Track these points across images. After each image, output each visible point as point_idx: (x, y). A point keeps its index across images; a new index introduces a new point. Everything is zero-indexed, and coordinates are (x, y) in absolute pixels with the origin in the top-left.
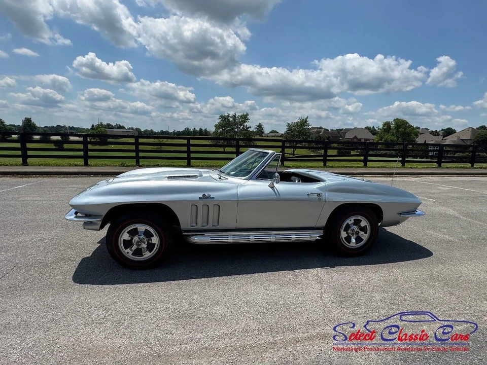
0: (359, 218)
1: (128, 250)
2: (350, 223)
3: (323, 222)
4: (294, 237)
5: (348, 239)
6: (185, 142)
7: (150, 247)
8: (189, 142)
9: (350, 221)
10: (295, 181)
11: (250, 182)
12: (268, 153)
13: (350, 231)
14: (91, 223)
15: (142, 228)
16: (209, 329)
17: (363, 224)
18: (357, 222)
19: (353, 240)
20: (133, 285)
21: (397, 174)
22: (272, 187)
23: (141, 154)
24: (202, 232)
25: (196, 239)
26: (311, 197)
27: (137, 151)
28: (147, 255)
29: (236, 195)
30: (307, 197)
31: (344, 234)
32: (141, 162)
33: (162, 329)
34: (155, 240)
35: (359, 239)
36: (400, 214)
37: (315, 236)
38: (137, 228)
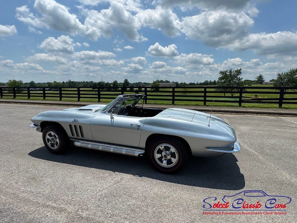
1: (49, 143)
2: (161, 148)
4: (124, 151)
14: (38, 128)
15: (53, 133)
17: (172, 150)
22: (112, 118)
25: (77, 144)
26: (133, 126)
28: (56, 147)
29: (90, 121)
30: (130, 126)
38: (51, 133)
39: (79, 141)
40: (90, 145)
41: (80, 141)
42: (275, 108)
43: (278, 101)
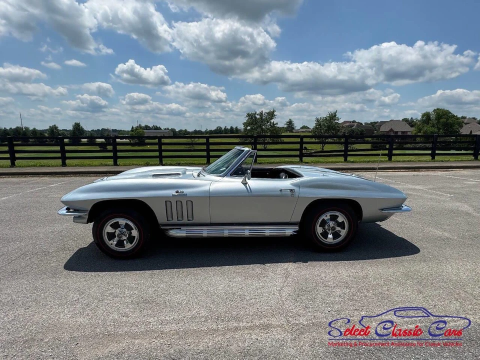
0: (337, 213)
1: (111, 242)
2: (326, 218)
3: (298, 218)
4: (268, 232)
5: (325, 235)
6: (204, 141)
7: (131, 239)
8: (208, 140)
9: (326, 216)
10: (282, 178)
11: (225, 179)
12: (243, 151)
13: (326, 227)
14: (79, 217)
15: (122, 222)
16: (162, 314)
17: (341, 219)
18: (334, 218)
19: (330, 236)
20: (112, 273)
21: (380, 169)
22: (245, 184)
23: (164, 154)
24: (178, 226)
25: (174, 233)
26: (283, 193)
27: (160, 151)
28: (128, 246)
29: (209, 192)
30: (279, 193)
31: (319, 230)
32: (165, 161)
33: (121, 312)
34: (135, 233)
35: (336, 235)
36: (382, 210)
37: (289, 231)
38: (118, 222)
39: (180, 228)
40: (205, 232)
41: (183, 228)
42: (342, 162)
43: (343, 153)
